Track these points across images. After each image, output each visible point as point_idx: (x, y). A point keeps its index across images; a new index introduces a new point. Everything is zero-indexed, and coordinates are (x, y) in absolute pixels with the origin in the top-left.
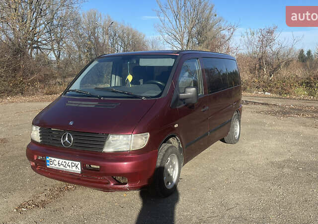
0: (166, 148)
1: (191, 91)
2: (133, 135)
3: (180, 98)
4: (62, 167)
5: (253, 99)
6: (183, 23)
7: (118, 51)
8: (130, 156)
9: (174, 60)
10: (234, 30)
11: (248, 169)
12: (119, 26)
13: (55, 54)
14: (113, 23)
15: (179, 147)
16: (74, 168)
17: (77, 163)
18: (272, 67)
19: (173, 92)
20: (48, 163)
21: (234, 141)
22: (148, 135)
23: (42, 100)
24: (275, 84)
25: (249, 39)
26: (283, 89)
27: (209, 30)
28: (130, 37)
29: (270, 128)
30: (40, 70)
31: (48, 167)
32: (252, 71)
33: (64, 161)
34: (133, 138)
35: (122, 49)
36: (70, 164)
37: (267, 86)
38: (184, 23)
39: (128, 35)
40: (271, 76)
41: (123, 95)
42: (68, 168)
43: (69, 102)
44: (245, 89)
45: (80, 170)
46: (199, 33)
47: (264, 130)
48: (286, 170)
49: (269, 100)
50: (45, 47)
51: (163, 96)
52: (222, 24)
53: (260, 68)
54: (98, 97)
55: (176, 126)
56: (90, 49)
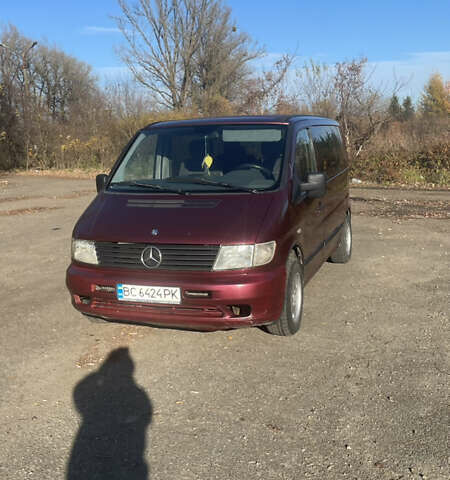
2: (256, 246)
4: (146, 297)
10: (288, 64)
14: (35, 44)
16: (169, 298)
17: (174, 289)
18: (360, 133)
20: (121, 294)
21: (346, 259)
22: (274, 244)
24: (368, 164)
25: (310, 81)
26: (382, 171)
27: (224, 59)
29: (389, 237)
31: (120, 299)
33: (151, 288)
34: (256, 249)
36: (161, 292)
38: (174, 44)
40: (358, 148)
42: (158, 298)
43: (129, 201)
45: (179, 300)
46: (203, 65)
49: (363, 192)
52: (249, 47)
55: (299, 231)
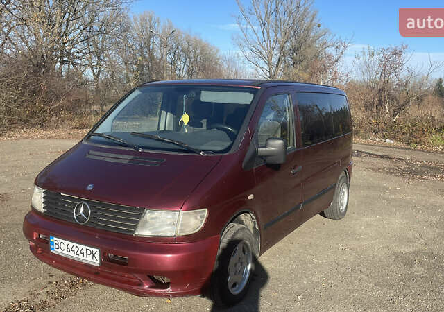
0: (233, 231)
1: (276, 145)
2: (182, 213)
3: (259, 154)
4: (72, 254)
5: (368, 148)
6: (272, 34)
7: (180, 70)
8: (176, 244)
9: (252, 95)
10: (345, 48)
11: (359, 264)
12: (183, 36)
13: (93, 71)
14: (174, 31)
15: (254, 228)
16: (90, 258)
17: (95, 250)
18: (398, 103)
19: (249, 144)
20: (52, 246)
21: (338, 216)
22: (206, 212)
23: (69, 137)
24: (401, 128)
25: (365, 62)
26: (413, 135)
27: (309, 46)
28: (198, 51)
29: (393, 196)
30: (68, 94)
31: (52, 251)
32: (368, 107)
33: (76, 245)
34: (181, 216)
35: (186, 67)
36: (84, 251)
37: (388, 131)
38: (274, 35)
39: (195, 48)
40: (395, 115)
41: (173, 146)
42: (81, 256)
43: (91, 152)
44: (357, 133)
45: (98, 262)
46: (295, 50)
47: (384, 199)
48: (417, 269)
49: (391, 151)
50: (79, 61)
51: (232, 151)
52: (328, 39)
53: (380, 104)
54: (134, 148)
55: (251, 197)
56: (140, 67)
